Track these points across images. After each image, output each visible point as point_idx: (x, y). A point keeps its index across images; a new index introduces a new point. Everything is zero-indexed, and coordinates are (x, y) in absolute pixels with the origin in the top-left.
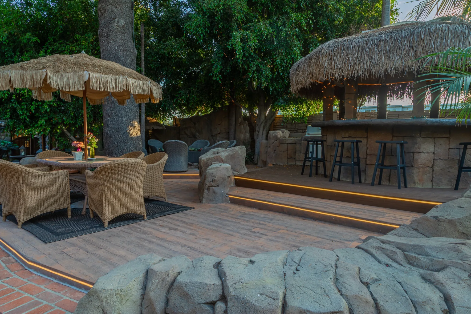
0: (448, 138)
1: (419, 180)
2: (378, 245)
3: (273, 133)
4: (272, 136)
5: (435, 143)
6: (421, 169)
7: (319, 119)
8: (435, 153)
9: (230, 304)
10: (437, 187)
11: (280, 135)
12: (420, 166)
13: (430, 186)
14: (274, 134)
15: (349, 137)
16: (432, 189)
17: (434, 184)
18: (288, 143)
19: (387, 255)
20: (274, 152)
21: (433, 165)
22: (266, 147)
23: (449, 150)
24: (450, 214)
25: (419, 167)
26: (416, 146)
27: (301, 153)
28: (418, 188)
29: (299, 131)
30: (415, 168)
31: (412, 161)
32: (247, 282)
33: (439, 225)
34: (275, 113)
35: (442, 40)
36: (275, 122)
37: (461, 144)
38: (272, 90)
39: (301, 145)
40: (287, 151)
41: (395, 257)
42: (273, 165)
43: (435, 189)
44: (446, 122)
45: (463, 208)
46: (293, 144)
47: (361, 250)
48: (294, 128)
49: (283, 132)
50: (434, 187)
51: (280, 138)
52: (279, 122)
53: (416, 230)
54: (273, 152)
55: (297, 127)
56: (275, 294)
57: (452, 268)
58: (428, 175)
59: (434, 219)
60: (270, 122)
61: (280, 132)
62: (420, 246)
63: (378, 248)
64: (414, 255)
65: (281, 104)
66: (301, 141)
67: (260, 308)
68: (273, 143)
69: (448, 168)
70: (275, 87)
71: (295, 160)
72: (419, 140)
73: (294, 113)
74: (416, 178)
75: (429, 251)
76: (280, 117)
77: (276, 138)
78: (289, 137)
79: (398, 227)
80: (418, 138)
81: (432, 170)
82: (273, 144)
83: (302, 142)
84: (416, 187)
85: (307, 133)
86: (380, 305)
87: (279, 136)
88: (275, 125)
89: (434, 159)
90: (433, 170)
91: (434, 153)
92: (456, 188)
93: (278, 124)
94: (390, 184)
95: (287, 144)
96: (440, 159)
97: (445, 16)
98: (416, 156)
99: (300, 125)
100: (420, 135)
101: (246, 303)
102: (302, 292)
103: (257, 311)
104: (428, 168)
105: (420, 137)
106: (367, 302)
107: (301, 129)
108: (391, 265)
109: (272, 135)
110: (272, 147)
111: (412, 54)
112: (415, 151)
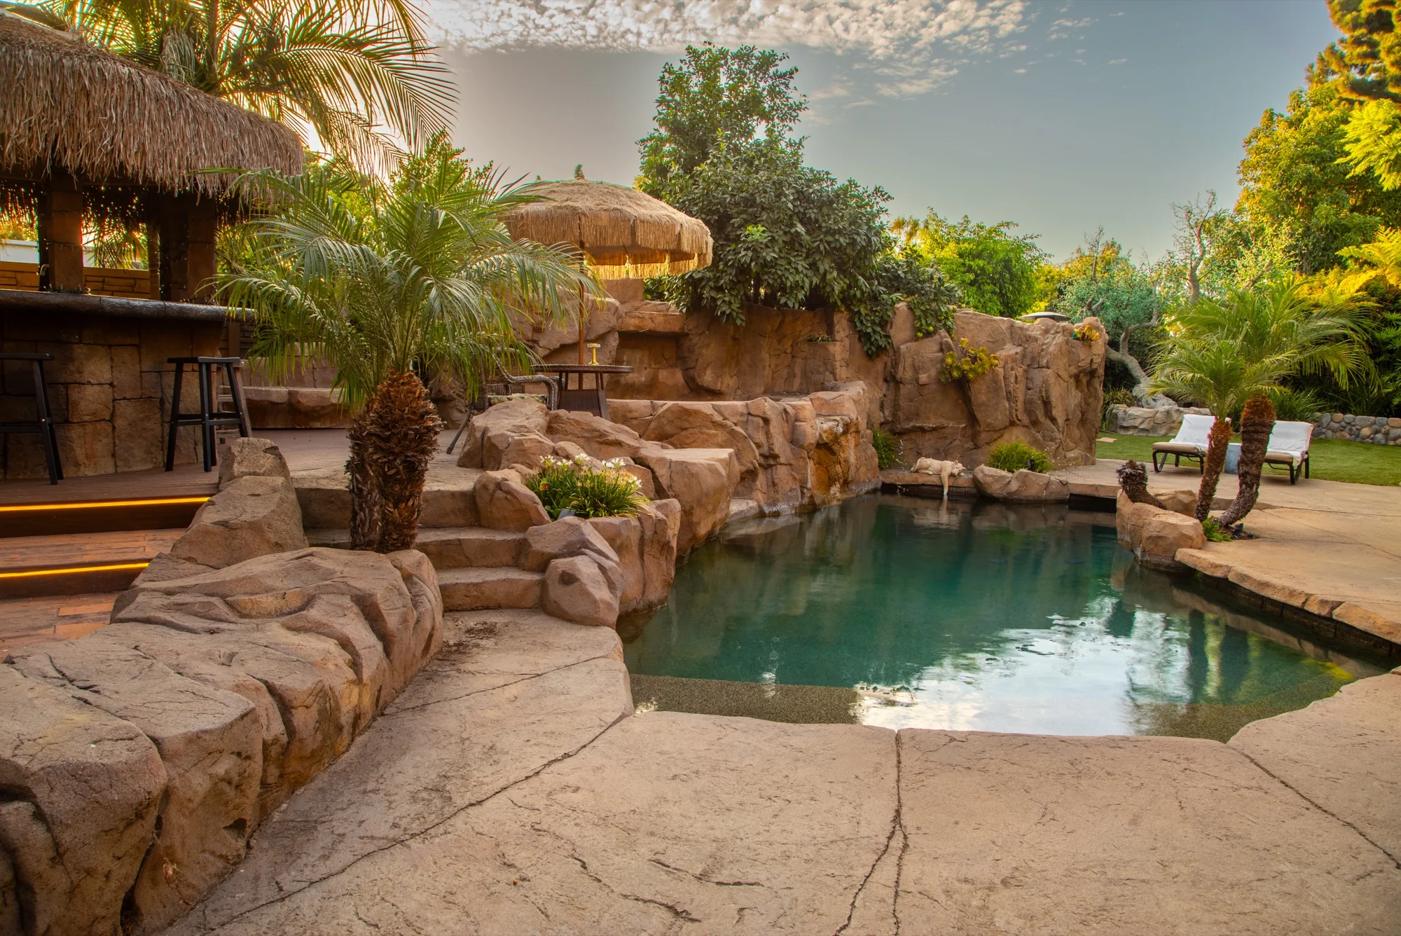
0: (138, 347)
1: (87, 457)
2: (166, 602)
5: (112, 360)
6: (89, 428)
8: (115, 383)
9: (41, 792)
10: (126, 469)
12: (87, 418)
13: (111, 470)
16: (116, 476)
17: (119, 463)
19: (196, 615)
21: (113, 415)
23: (141, 377)
24: (245, 511)
25: (82, 423)
26: (72, 368)
28: (86, 477)
30: (75, 426)
31: (64, 407)
32: (41, 735)
33: (233, 538)
35: (132, 105)
37: (170, 361)
41: (214, 612)
43: (123, 473)
44: (142, 307)
45: (259, 495)
47: (133, 624)
50: (119, 470)
53: (189, 559)
56: (125, 731)
57: (322, 596)
58: (105, 441)
59: (222, 528)
62: (250, 578)
63: (168, 608)
64: (246, 598)
67: (119, 766)
69: (142, 420)
72: (79, 350)
74: (80, 453)
75: (269, 582)
79: (146, 565)
80: (76, 347)
81: (110, 429)
84: (80, 474)
86: (277, 687)
89: (114, 400)
90: (114, 428)
91: (111, 384)
92: (169, 467)
94: (8, 477)
96: (125, 398)
97: (39, 7)
98: (74, 394)
100: (80, 337)
101: (83, 770)
102: (160, 711)
103: (116, 774)
104: (103, 423)
105: (81, 342)
106: (257, 689)
108: (218, 628)
111: (60, 121)
112: (70, 381)
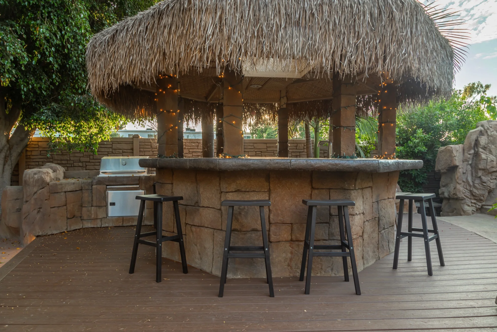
0: (372, 188)
3: (35, 174)
4: (31, 180)
5: (363, 197)
6: (355, 243)
7: (111, 146)
10: (367, 265)
11: (50, 177)
12: (354, 237)
13: (362, 267)
14: (36, 176)
15: (238, 191)
17: (365, 262)
18: (66, 190)
20: (38, 212)
21: (363, 232)
22: (16, 199)
23: (372, 206)
27: (92, 206)
29: (76, 164)
34: (28, 134)
36: (28, 149)
38: (25, 89)
39: (92, 192)
40: (66, 205)
42: (38, 236)
46: (76, 191)
48: (67, 160)
49: (54, 171)
50: (365, 267)
51: (50, 183)
52: (37, 149)
54: (36, 211)
55: (72, 159)
58: (360, 249)
60: (19, 150)
61: (50, 171)
65: (47, 117)
66: (92, 185)
68: (35, 193)
69: (372, 232)
70: (33, 85)
71: (82, 220)
72: (354, 194)
73: (72, 136)
76: (38, 142)
77: (42, 184)
78: (65, 177)
82: (35, 196)
83: (94, 186)
85: (101, 171)
87: (48, 179)
88: (29, 153)
89: (364, 223)
90: (363, 240)
91: (363, 213)
93: (34, 153)
95: (65, 192)
96: (367, 221)
99: (76, 155)
104: (360, 238)
105: (355, 189)
107: (80, 162)
109: (33, 177)
110: (33, 202)
